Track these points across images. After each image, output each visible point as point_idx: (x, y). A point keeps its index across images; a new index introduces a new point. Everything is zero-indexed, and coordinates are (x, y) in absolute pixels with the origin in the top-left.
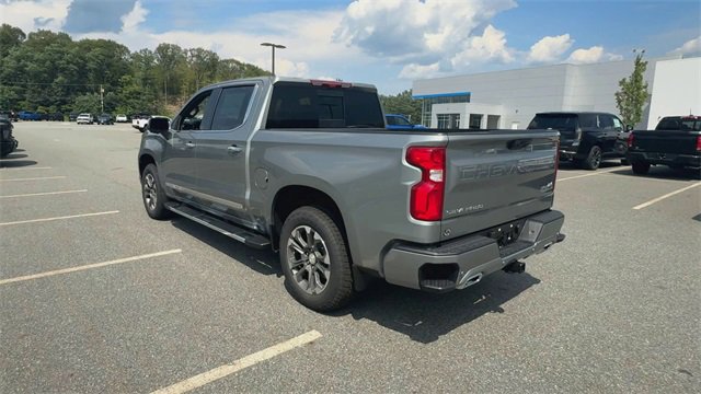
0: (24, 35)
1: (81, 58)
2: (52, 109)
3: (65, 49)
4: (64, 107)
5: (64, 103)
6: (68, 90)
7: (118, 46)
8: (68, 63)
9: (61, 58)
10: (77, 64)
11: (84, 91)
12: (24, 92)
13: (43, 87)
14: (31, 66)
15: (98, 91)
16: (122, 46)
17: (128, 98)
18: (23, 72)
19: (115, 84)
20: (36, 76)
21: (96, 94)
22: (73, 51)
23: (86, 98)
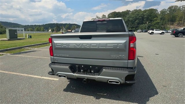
0: (130, 12)
1: (143, 15)
2: (134, 29)
3: (139, 13)
4: (137, 28)
5: (137, 27)
6: (139, 24)
7: (155, 10)
8: (140, 16)
9: (138, 16)
10: (142, 17)
11: (142, 23)
12: (128, 25)
13: (133, 24)
14: (131, 19)
15: (146, 23)
16: (156, 9)
17: (155, 24)
18: (129, 20)
19: (151, 21)
20: (132, 21)
21: (145, 24)
22: (141, 13)
23: (143, 25)
